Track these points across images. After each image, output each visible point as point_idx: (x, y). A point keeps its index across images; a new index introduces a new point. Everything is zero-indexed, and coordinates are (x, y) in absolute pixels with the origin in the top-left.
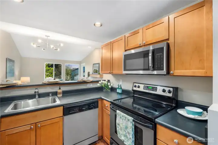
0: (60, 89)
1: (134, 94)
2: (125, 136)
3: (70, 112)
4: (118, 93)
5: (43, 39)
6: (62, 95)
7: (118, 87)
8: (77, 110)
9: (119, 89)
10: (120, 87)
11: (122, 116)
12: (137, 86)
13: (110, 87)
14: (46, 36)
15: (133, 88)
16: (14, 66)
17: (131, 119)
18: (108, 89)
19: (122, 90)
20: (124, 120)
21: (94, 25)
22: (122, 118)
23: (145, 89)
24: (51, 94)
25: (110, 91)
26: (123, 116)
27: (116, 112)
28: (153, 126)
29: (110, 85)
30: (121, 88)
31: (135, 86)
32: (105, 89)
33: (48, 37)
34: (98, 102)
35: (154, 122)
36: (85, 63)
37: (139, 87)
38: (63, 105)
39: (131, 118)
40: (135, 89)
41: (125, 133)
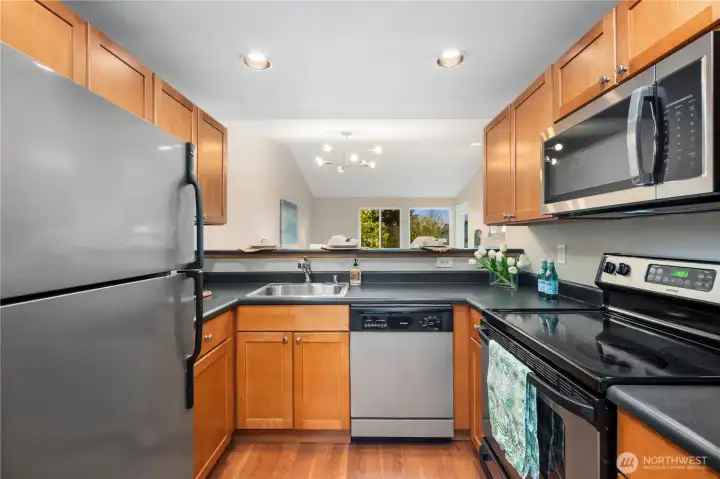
0: (356, 265)
1: (607, 302)
2: (507, 432)
3: (366, 325)
4: (542, 295)
5: (333, 143)
6: (359, 282)
7: (541, 272)
8: (384, 323)
9: (547, 279)
10: (548, 273)
11: (499, 358)
12: (618, 265)
13: (512, 270)
14: (344, 134)
15: (599, 276)
16: (295, 216)
17: (523, 372)
18: (506, 281)
19: (560, 283)
20: (503, 375)
21: (439, 62)
22: (500, 364)
23: (653, 281)
24: (335, 277)
25: (513, 286)
26: (502, 360)
27: (487, 343)
28: (595, 412)
29: (515, 265)
30: (554, 276)
31: (609, 268)
32: (497, 277)
33: (349, 137)
34: (451, 312)
35: (603, 395)
36: (466, 204)
37: (625, 271)
38: (349, 304)
39: (522, 369)
40: (607, 278)
41: (507, 421)
